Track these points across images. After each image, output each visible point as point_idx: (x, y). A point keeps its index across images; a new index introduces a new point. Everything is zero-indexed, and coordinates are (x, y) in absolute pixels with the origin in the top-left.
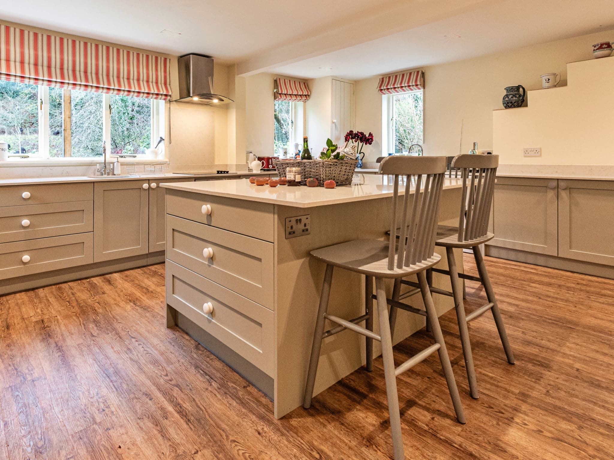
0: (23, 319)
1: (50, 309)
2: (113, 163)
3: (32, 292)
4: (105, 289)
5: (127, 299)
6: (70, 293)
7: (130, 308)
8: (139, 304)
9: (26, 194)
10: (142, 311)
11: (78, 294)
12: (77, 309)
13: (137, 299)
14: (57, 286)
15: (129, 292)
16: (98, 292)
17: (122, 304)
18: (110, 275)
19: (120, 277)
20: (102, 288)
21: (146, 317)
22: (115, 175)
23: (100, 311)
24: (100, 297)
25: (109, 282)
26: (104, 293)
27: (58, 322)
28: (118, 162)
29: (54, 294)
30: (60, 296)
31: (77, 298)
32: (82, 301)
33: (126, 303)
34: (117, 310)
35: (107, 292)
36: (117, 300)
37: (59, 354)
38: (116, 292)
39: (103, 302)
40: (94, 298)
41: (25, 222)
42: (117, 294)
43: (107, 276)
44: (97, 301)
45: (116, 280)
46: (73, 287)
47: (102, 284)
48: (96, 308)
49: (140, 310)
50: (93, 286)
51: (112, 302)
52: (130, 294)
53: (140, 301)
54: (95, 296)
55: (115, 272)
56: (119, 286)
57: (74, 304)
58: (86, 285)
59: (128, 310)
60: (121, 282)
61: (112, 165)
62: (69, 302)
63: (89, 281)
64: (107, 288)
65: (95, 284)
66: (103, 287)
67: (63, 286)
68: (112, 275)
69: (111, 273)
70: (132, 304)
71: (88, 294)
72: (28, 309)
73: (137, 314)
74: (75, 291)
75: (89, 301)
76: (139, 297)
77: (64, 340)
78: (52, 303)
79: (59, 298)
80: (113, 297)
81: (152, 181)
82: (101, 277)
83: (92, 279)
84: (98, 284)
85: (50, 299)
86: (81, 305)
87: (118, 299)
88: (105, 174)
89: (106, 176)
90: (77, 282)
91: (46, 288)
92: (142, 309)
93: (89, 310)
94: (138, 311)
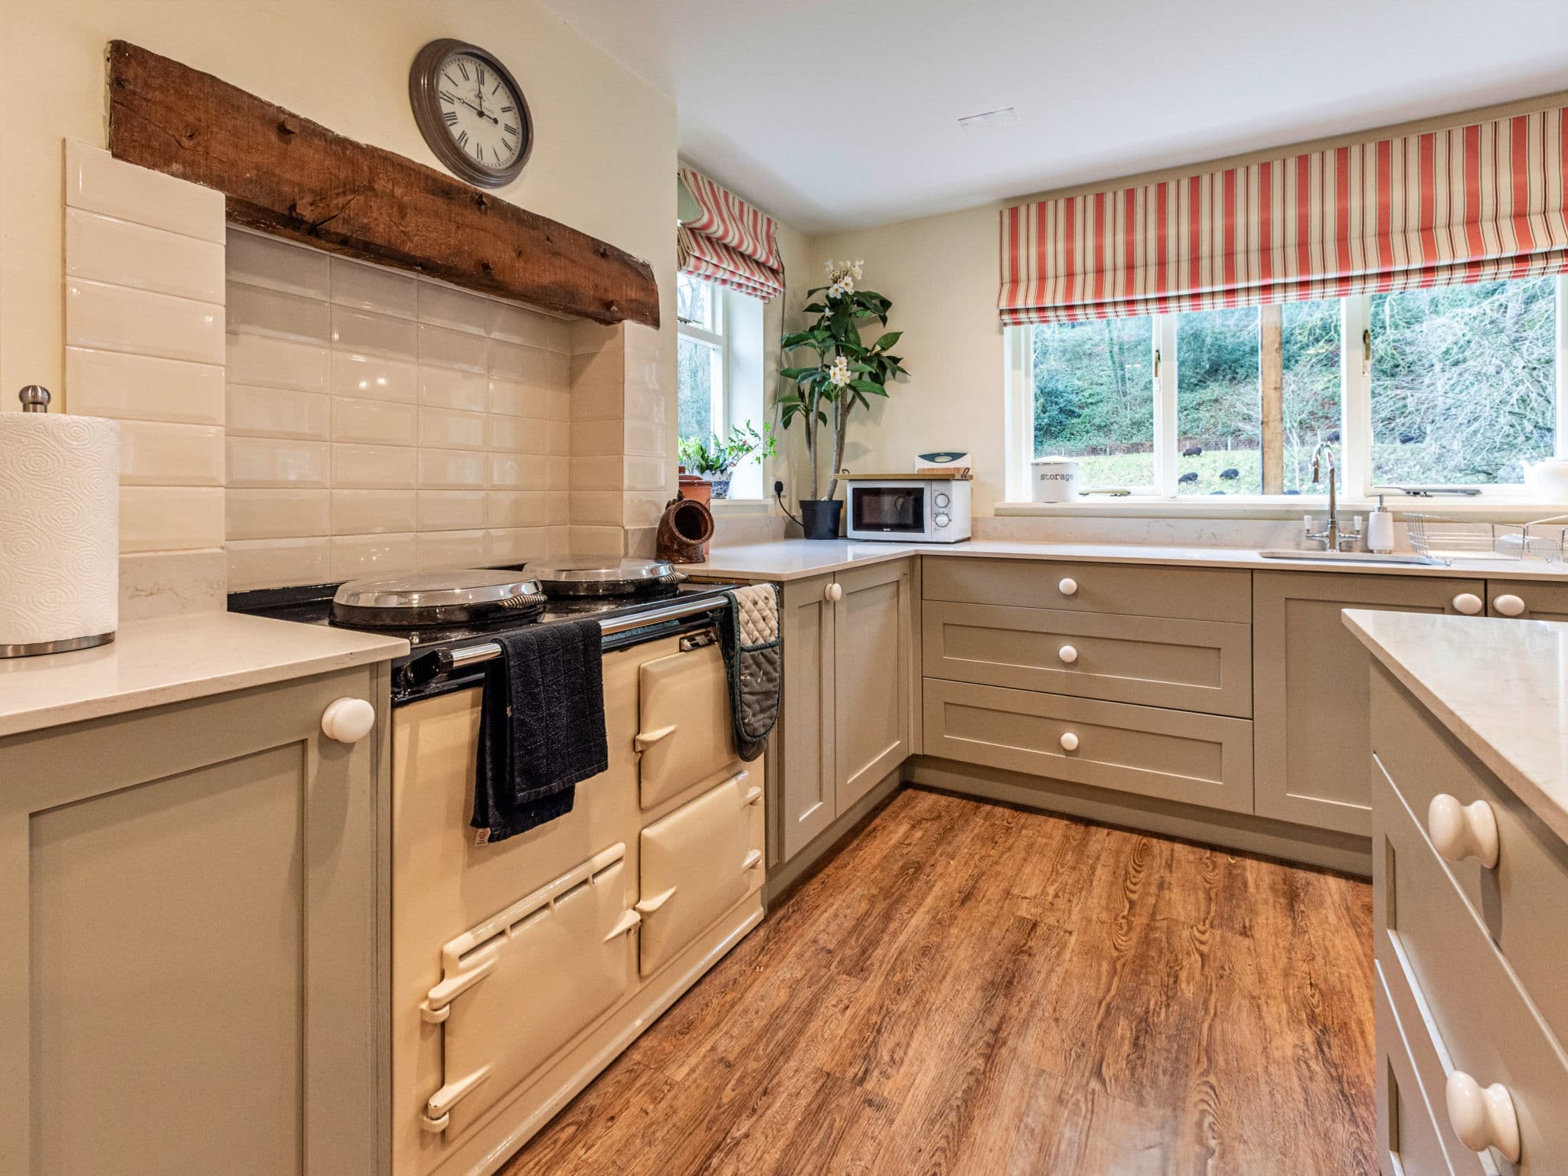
0: (1007, 893)
1: (1075, 901)
2: (1365, 515)
3: (1082, 828)
4: (1261, 920)
5: (1305, 1003)
6: (1157, 876)
7: (1289, 1052)
8: (1335, 1053)
9: (1067, 584)
10: (1324, 1098)
11: (1175, 894)
12: (1130, 944)
13: (1345, 1026)
14: (1145, 840)
15: (1333, 979)
16: (1230, 919)
17: (1275, 1012)
18: (1312, 876)
19: (1343, 898)
20: (1252, 910)
21: (1326, 1137)
22: (1372, 551)
23: (1187, 991)
24: (1223, 940)
25: (1292, 898)
26: (1245, 932)
27: (1059, 954)
28: (1382, 509)
29: (1117, 861)
30: (1127, 872)
31: (1162, 904)
32: (1165, 923)
33: (1294, 1019)
34: (1241, 1029)
35: (1260, 933)
36: (1271, 983)
37: (980, 1063)
38: (1290, 950)
39: (1217, 964)
40: (1203, 933)
41: (1068, 651)
42: (1283, 961)
43: (1301, 875)
44: (1205, 949)
45: (1322, 903)
46: (1179, 861)
47: (1265, 894)
48: (1183, 975)
49: (1320, 1085)
50: (1234, 888)
51: (1248, 981)
52: (1332, 990)
53: (1350, 1042)
54: (1212, 926)
55: (1339, 874)
56: (1314, 934)
57: (1140, 921)
58: (1217, 877)
59: (1277, 1054)
60: (1333, 919)
61: (1358, 519)
62: (1132, 903)
63: (1234, 866)
64: (1269, 917)
65: (1245, 884)
66: (1260, 907)
67: (1160, 847)
68: (1321, 877)
69: (1320, 870)
70: (1309, 1037)
71: (1198, 910)
72: (1037, 872)
73: (1299, 1096)
74: (1173, 878)
75: (1186, 934)
76: (1360, 1023)
77: (1025, 1024)
78: (1095, 883)
79: (1121, 880)
80: (1266, 963)
81: (1499, 587)
82: (1278, 869)
83: (1249, 863)
84: (1252, 889)
85: (1099, 871)
86: (1151, 936)
87: (1275, 982)
88: (1333, 547)
89: (1336, 553)
90: (1199, 851)
91: (1117, 834)
92: (1334, 1088)
93: (1162, 966)
94: (1312, 1086)
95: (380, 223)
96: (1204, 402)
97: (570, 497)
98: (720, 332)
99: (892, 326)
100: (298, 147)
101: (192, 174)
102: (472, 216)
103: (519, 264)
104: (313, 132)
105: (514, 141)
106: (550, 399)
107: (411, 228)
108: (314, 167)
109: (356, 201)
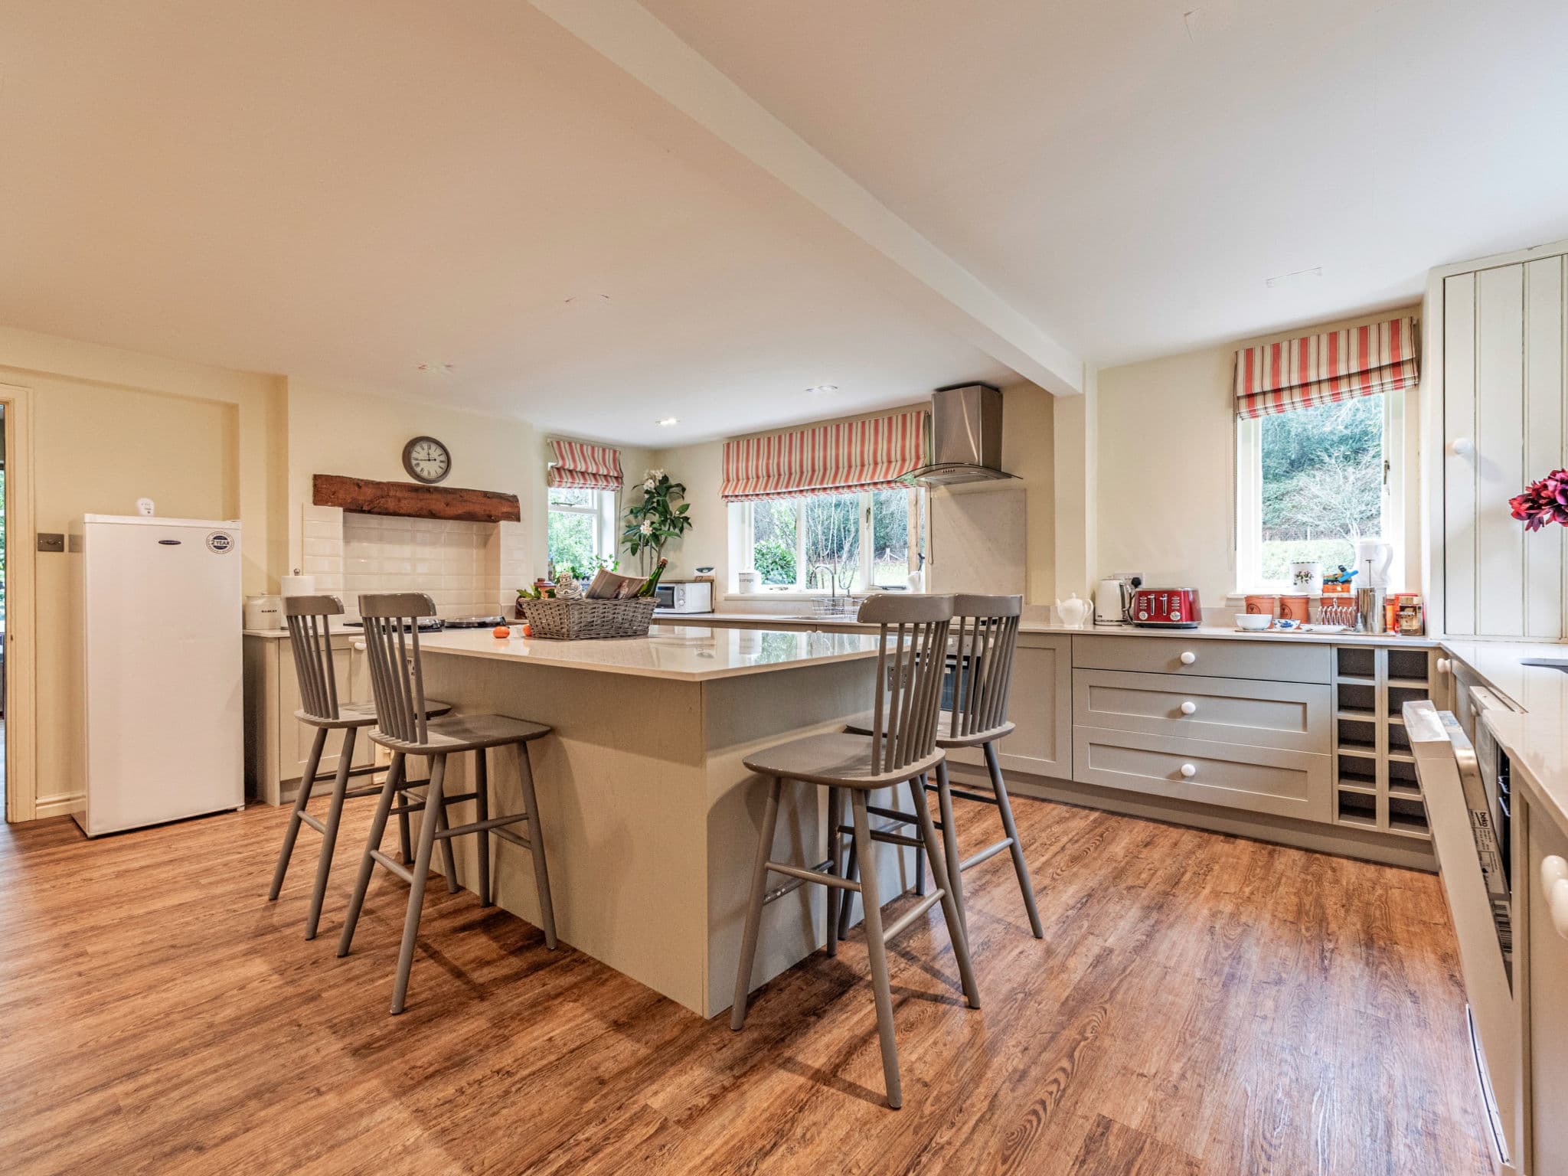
95: (391, 505)
96: (1288, 492)
97: (485, 594)
98: (596, 508)
99: (687, 501)
100: (364, 489)
101: (334, 505)
102: (427, 496)
103: (447, 509)
104: (368, 483)
105: (444, 465)
106: (475, 553)
107: (402, 505)
108: (369, 492)
109: (383, 501)
